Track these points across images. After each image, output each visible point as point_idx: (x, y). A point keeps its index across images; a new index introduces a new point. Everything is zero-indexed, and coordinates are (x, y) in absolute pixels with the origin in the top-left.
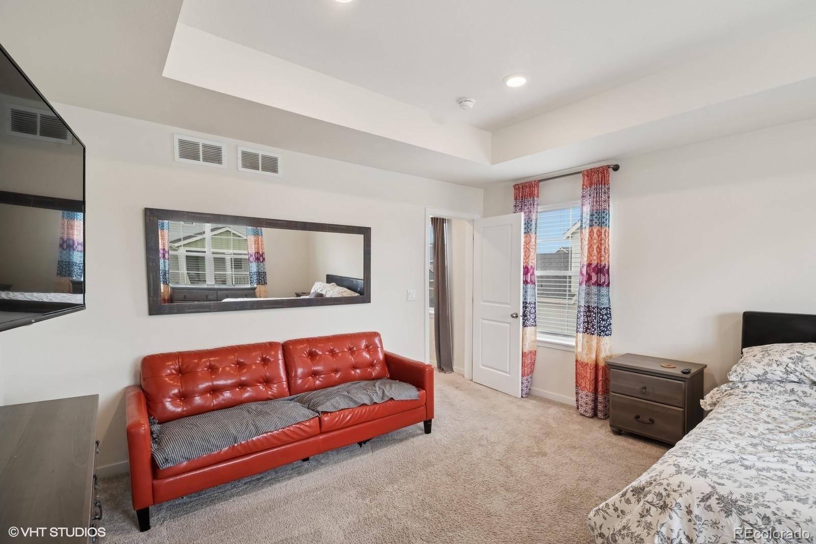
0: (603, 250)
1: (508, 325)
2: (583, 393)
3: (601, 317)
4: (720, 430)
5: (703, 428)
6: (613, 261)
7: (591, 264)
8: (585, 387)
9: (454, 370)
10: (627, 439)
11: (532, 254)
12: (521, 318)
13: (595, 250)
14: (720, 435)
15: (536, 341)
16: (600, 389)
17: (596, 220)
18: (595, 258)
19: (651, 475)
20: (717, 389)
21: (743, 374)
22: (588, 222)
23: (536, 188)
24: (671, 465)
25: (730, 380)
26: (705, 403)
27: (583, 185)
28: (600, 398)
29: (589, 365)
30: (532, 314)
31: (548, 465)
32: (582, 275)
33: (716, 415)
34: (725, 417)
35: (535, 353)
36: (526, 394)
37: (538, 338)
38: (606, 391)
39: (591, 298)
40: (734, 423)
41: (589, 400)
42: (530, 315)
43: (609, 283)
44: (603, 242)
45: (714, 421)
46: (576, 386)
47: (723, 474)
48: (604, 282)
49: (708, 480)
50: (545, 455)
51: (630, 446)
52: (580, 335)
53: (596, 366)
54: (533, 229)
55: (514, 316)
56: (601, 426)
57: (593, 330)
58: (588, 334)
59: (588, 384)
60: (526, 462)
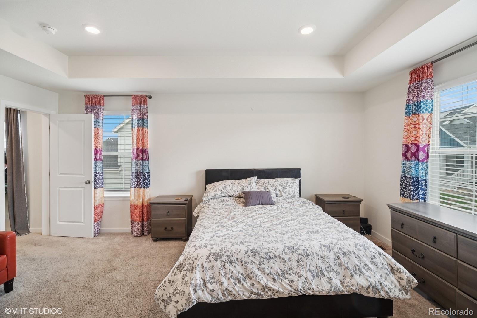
0: (145, 140)
1: (82, 189)
2: (135, 224)
3: (145, 177)
4: (206, 224)
5: (199, 225)
6: (151, 146)
7: (139, 148)
8: (137, 219)
9: (30, 231)
10: (161, 242)
11: (100, 141)
12: (93, 183)
13: (141, 140)
14: (206, 226)
15: (104, 197)
16: (145, 218)
17: (140, 124)
18: (141, 145)
19: (185, 255)
20: (199, 205)
21: (208, 197)
22: (136, 124)
23: (102, 100)
24: (192, 247)
25: (204, 200)
26: (195, 214)
27: (133, 103)
28: (145, 224)
29: (139, 206)
30: (100, 180)
31: (119, 275)
32: (134, 154)
33: (202, 217)
34: (205, 217)
35: (103, 205)
36: (97, 233)
37: (105, 195)
38: (149, 219)
39: (139, 167)
40: (209, 219)
41: (139, 227)
42: (99, 181)
43: (148, 159)
44: (145, 136)
45: (202, 220)
46: (131, 220)
47: (212, 243)
48: (146, 158)
49: (208, 248)
50: (116, 269)
51: (163, 246)
52: (133, 189)
53: (143, 206)
54: (100, 125)
55: (88, 182)
56: (147, 240)
57: (141, 185)
58: (137, 188)
59: (138, 217)
60: (104, 279)
